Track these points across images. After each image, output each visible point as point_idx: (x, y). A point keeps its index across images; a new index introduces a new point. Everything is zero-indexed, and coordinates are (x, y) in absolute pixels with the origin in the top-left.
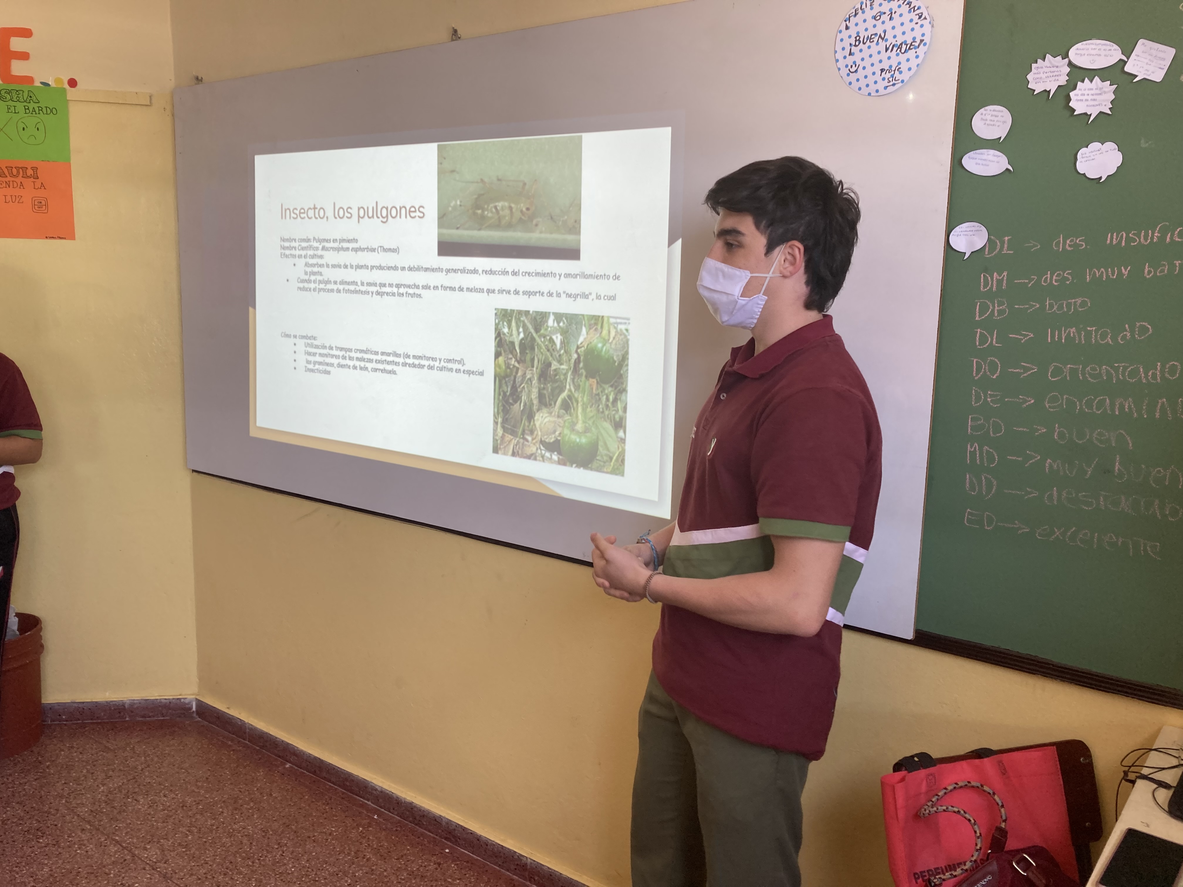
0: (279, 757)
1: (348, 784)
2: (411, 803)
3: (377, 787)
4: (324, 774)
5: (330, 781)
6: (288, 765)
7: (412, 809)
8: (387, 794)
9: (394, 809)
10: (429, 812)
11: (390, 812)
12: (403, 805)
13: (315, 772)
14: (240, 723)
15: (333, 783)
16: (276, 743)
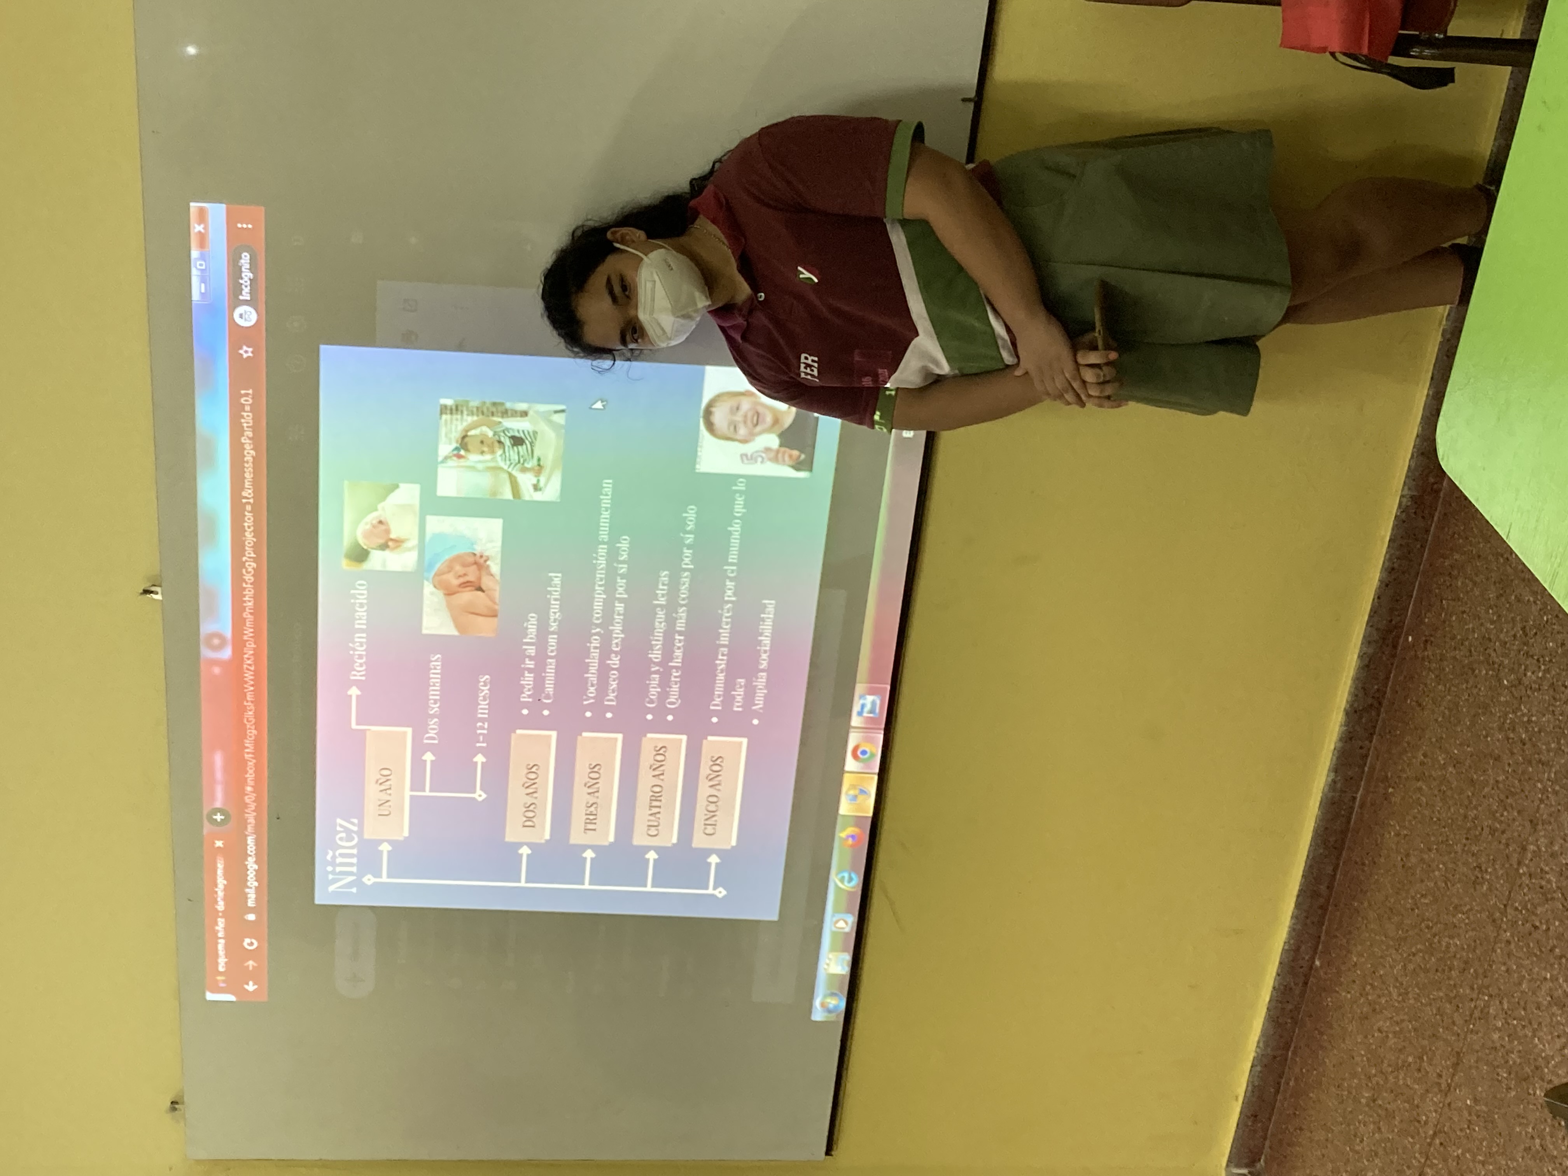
0: (1306, 983)
1: (1332, 839)
2: (1347, 713)
3: (1330, 779)
4: (1323, 888)
5: (1334, 876)
6: (1317, 963)
7: (1356, 712)
8: (1338, 758)
10: (1356, 679)
11: (1367, 756)
12: (1351, 730)
13: (1321, 907)
14: (1259, 1068)
15: (1335, 870)
16: (1282, 988)
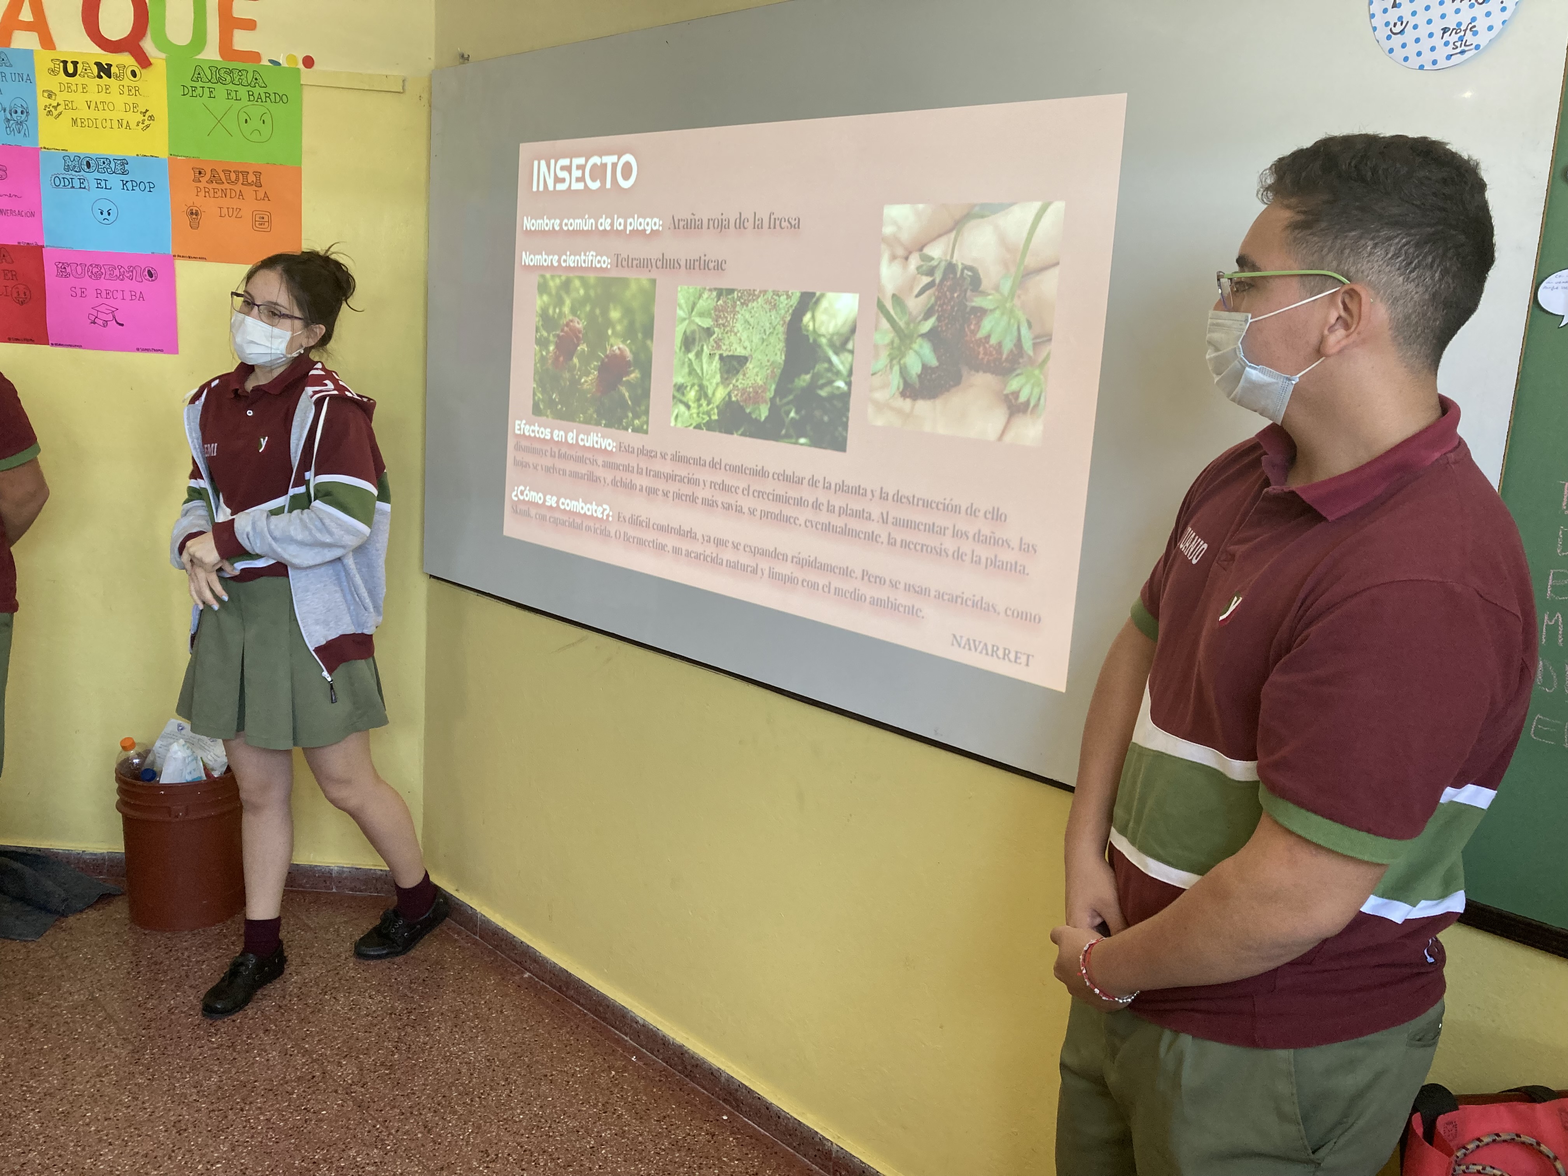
0: (516, 962)
1: (601, 1009)
2: (681, 1047)
3: (638, 1019)
4: (571, 993)
5: (578, 1003)
6: (527, 975)
7: (682, 1054)
8: (651, 1030)
9: (658, 1051)
10: (704, 1062)
11: (652, 1054)
12: (670, 1046)
13: (560, 987)
14: (470, 912)
16: (514, 943)
